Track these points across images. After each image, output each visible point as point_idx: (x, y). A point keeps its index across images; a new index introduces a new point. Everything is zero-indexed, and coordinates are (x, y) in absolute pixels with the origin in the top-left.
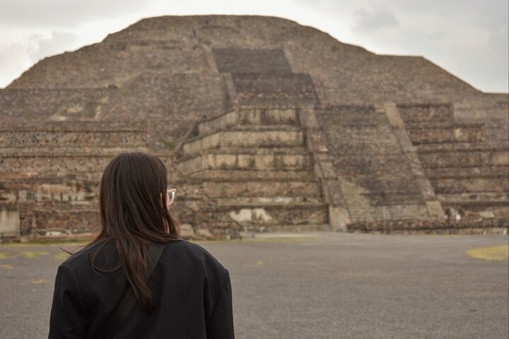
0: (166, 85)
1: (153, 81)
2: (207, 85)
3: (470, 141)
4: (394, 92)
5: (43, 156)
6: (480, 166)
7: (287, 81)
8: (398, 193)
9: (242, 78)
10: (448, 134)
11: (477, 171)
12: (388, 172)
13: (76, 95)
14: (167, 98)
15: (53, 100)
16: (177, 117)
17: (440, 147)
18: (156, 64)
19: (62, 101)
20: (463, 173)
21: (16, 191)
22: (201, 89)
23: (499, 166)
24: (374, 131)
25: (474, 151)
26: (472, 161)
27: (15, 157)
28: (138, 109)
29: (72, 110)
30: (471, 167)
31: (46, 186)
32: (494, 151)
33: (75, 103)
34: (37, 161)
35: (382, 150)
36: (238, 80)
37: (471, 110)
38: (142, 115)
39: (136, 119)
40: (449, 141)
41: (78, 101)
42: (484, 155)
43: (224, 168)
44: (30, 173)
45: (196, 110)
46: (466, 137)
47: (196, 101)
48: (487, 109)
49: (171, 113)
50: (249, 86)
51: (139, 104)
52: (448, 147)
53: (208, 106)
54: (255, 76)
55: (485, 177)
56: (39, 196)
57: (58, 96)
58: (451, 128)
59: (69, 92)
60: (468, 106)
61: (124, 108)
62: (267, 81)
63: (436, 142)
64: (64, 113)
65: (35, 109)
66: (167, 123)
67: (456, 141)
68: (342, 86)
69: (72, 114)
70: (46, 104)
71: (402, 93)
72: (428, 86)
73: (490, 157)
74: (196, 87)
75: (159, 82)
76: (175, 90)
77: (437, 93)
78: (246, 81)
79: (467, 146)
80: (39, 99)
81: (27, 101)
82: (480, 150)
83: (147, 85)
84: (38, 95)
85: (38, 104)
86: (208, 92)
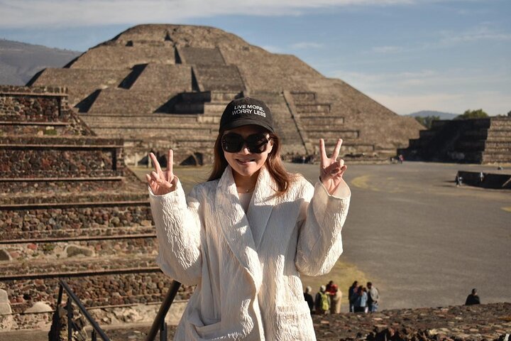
0: (162, 70)
1: (155, 68)
2: (183, 71)
3: (324, 112)
4: (281, 78)
5: (157, 128)
6: (329, 125)
7: (226, 70)
8: (292, 138)
9: (202, 68)
10: (314, 108)
11: (327, 127)
12: (286, 127)
13: (111, 74)
14: (163, 78)
15: (99, 76)
16: (169, 89)
17: (310, 115)
18: (151, 55)
19: (104, 77)
20: (321, 129)
21: (148, 143)
22: (181, 74)
23: (338, 125)
24: (279, 106)
25: (327, 117)
26: (326, 123)
27: (146, 128)
28: (148, 84)
29: (110, 82)
30: (325, 125)
31: (161, 141)
32: (336, 118)
33: (112, 78)
34: (154, 130)
35: (283, 116)
36: (200, 69)
37: (320, 88)
38: (151, 87)
39: (148, 90)
40: (314, 112)
41: (112, 77)
42: (331, 120)
43: (207, 123)
44: (152, 135)
45: (178, 85)
46: (322, 110)
47: (178, 80)
48: (328, 87)
49: (166, 86)
50: (206, 73)
51: (149, 81)
52: (314, 115)
53: (185, 83)
54: (208, 66)
55: (332, 131)
56: (157, 145)
57: (102, 74)
58: (316, 105)
59: (108, 71)
60: (318, 85)
61: (141, 83)
62: (215, 70)
63: (308, 112)
64: (106, 84)
65: (90, 81)
66: (165, 92)
67: (318, 112)
68: (254, 74)
69: (110, 85)
70: (96, 78)
71: (285, 78)
72: (297, 73)
73: (334, 121)
74: (178, 72)
75: (158, 69)
76: (167, 73)
77: (302, 78)
78: (204, 70)
79: (323, 114)
80: (92, 75)
81: (85, 76)
82: (329, 117)
83: (152, 71)
84: (92, 73)
85: (91, 78)
86: (184, 75)
